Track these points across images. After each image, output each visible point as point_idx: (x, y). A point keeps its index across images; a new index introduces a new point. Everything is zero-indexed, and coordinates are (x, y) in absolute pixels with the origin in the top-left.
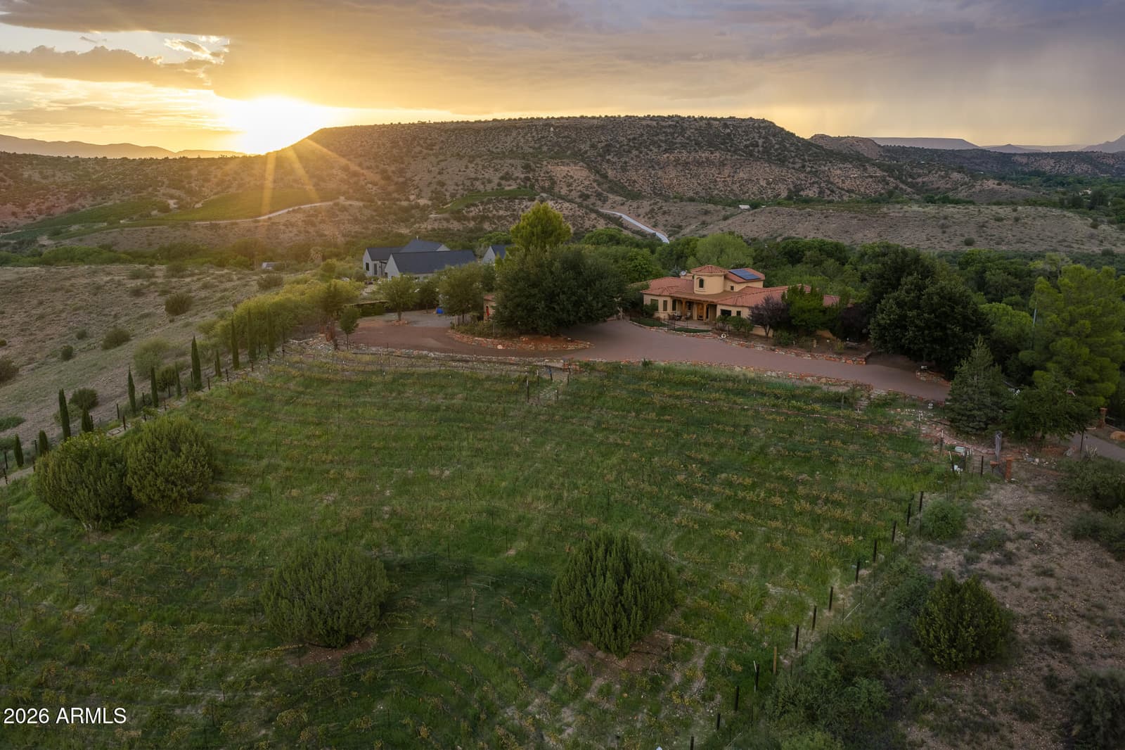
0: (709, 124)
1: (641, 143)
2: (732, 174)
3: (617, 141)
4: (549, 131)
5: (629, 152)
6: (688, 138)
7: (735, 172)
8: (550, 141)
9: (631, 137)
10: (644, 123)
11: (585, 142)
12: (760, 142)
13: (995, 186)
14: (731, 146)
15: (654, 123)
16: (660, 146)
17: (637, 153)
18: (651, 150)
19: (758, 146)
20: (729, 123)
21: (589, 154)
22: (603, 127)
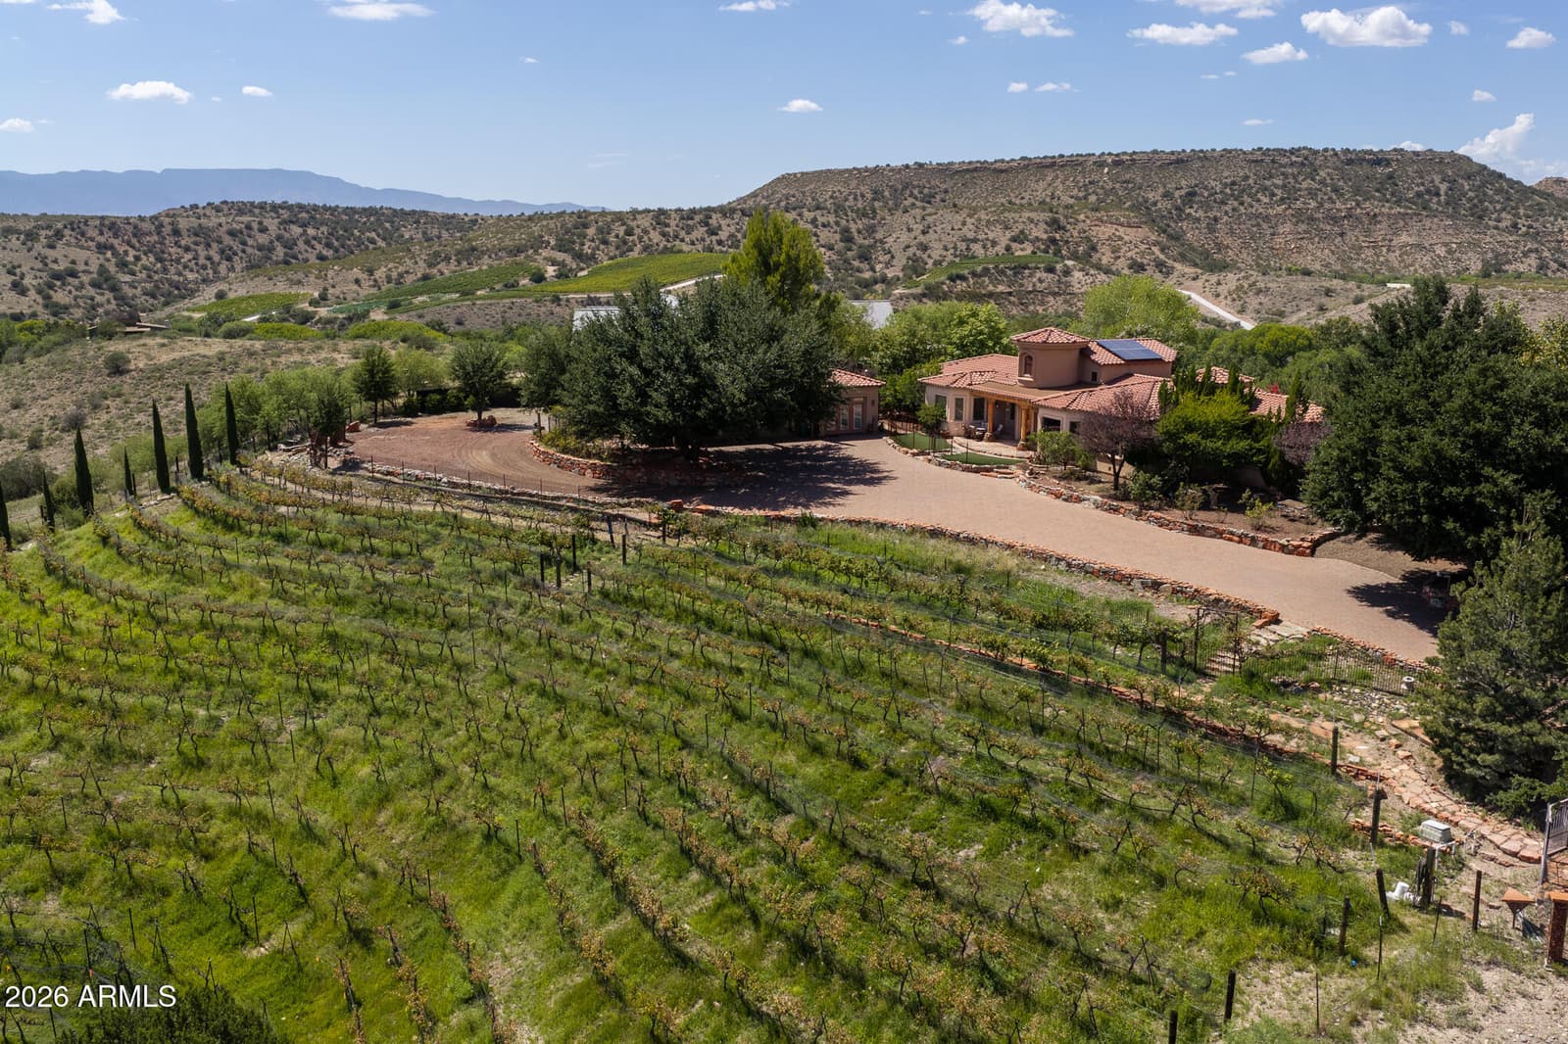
0: (1357, 159)
1: (1244, 191)
2: (1389, 237)
3: (1206, 188)
4: (1102, 173)
5: (1223, 202)
7: (1395, 234)
8: (1102, 188)
9: (1229, 181)
10: (1251, 159)
11: (1155, 189)
12: (1443, 187)
14: (1392, 194)
15: (1268, 159)
16: (1274, 195)
17: (1236, 204)
18: (1259, 200)
19: (1438, 194)
20: (1391, 158)
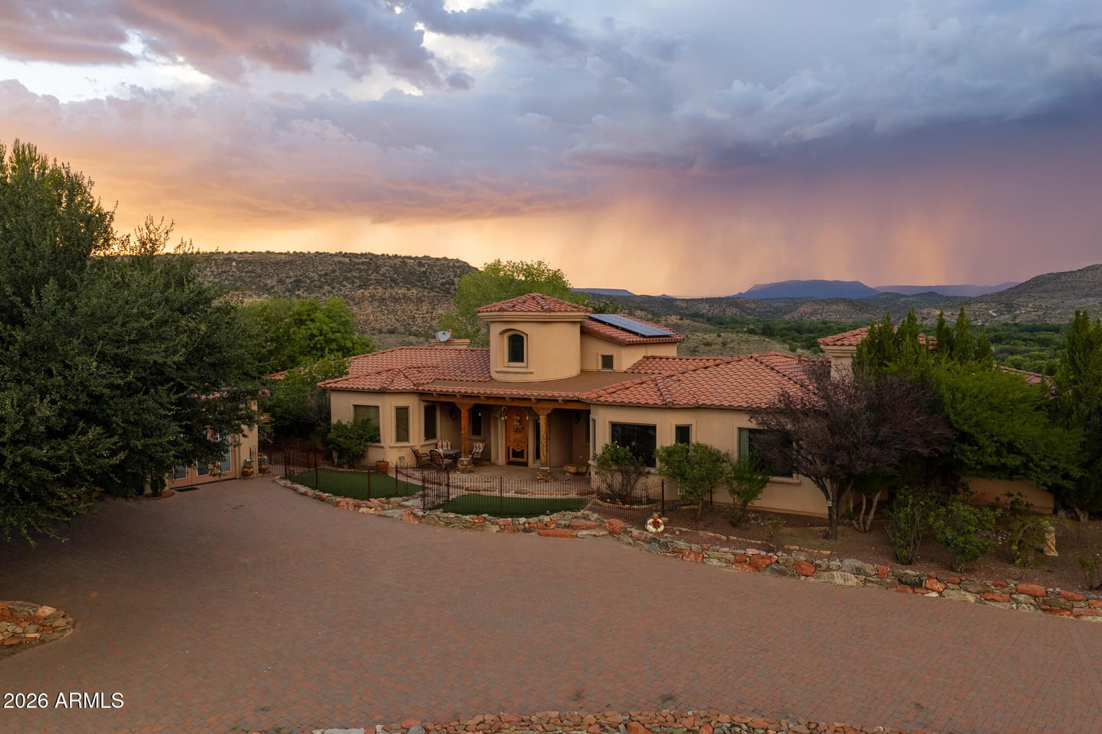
0: (404, 262)
1: (333, 279)
2: (430, 310)
3: (307, 277)
4: (231, 266)
5: (321, 287)
6: (384, 275)
7: (433, 308)
8: (232, 276)
9: (323, 273)
10: (336, 259)
11: (272, 277)
12: (456, 280)
13: (678, 321)
14: (427, 284)
15: (347, 260)
16: (354, 282)
17: (329, 288)
18: (344, 286)
19: (454, 284)
20: (424, 262)
21: (276, 289)
22: (291, 262)
